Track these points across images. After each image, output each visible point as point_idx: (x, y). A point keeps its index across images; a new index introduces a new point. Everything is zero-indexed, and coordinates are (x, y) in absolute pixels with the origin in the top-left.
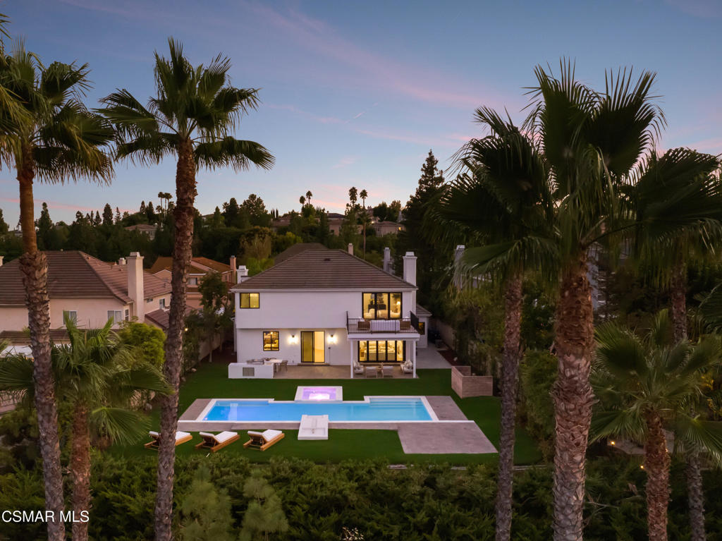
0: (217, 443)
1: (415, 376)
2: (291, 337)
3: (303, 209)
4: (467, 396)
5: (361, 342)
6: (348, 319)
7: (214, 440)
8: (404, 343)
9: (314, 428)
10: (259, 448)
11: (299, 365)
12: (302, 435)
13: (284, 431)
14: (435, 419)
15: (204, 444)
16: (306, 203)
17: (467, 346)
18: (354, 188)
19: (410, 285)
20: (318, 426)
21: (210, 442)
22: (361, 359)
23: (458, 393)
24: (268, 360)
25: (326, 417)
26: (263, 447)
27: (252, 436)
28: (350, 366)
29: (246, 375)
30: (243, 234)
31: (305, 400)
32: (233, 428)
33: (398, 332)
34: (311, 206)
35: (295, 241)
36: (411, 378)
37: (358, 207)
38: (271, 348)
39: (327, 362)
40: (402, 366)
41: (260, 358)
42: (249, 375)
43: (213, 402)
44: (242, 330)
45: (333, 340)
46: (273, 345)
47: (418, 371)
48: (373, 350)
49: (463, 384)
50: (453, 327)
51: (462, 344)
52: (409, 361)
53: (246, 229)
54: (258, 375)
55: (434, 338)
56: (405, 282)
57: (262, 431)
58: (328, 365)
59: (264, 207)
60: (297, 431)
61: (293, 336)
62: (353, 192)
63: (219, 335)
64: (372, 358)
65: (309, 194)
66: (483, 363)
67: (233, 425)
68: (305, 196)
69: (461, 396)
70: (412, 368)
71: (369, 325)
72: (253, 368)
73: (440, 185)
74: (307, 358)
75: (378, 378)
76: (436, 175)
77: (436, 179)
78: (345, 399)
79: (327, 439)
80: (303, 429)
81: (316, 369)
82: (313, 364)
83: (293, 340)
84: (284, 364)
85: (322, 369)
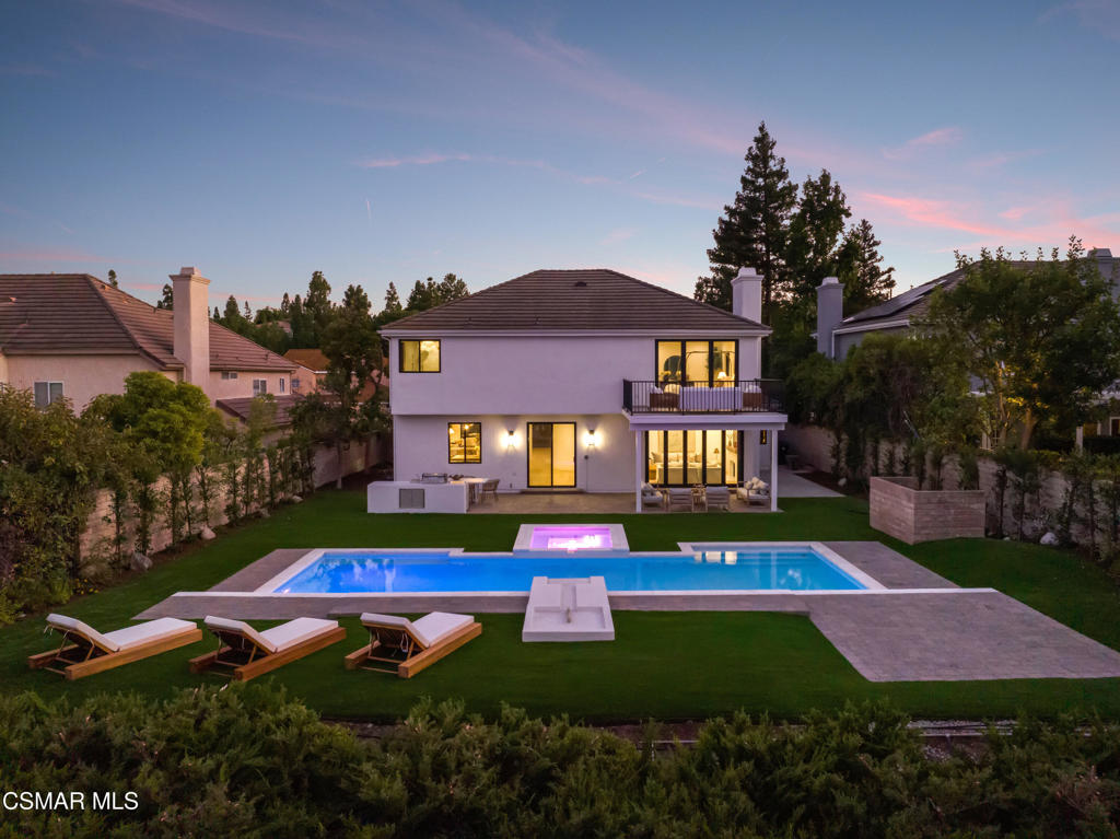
1: (774, 508)
2: (506, 433)
5: (651, 433)
9: (568, 609)
10: (395, 667)
11: (523, 493)
12: (536, 626)
13: (478, 617)
14: (874, 586)
15: (219, 656)
20: (580, 604)
23: (897, 535)
24: (455, 478)
25: (599, 581)
26: (408, 663)
27: (373, 629)
28: (634, 494)
29: (408, 506)
32: (335, 611)
33: (741, 412)
36: (767, 511)
39: (580, 486)
40: (741, 491)
41: (440, 473)
42: (412, 506)
43: (316, 555)
44: (408, 418)
45: (595, 440)
47: (782, 502)
48: (675, 462)
49: (915, 510)
54: (432, 506)
56: (744, 320)
57: (413, 617)
58: (581, 492)
61: (511, 433)
64: (676, 479)
67: (343, 602)
69: (910, 541)
70: (768, 493)
72: (423, 490)
73: (780, 185)
74: (540, 479)
75: (694, 511)
76: (773, 165)
77: (773, 174)
78: (633, 548)
79: (613, 638)
80: (538, 610)
81: (557, 498)
82: (551, 490)
83: (511, 441)
84: (492, 486)
85: (568, 499)
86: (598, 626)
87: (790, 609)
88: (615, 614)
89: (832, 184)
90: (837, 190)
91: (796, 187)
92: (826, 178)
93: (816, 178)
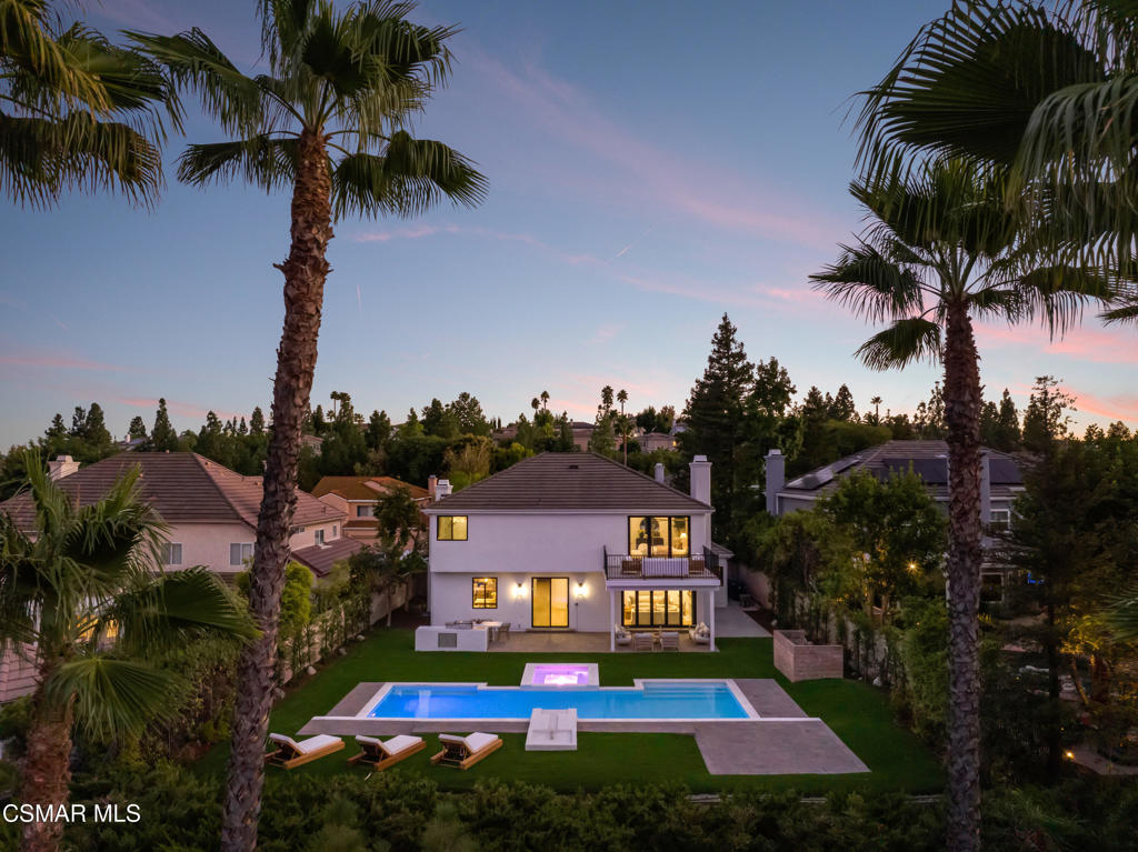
0: (386, 756)
1: (713, 648)
2: (516, 586)
3: (536, 416)
4: (801, 679)
5: (626, 592)
6: (606, 556)
7: (381, 750)
8: (694, 596)
9: (552, 731)
11: (528, 632)
12: (534, 741)
13: (501, 735)
14: (753, 716)
15: (363, 758)
16: (541, 407)
17: (793, 602)
18: (608, 388)
19: (702, 505)
20: (560, 728)
21: (374, 753)
22: (627, 622)
23: (786, 675)
24: (479, 622)
25: (573, 712)
26: (465, 762)
27: (444, 743)
28: (609, 633)
29: (444, 646)
30: (449, 445)
31: (537, 684)
32: (416, 731)
33: (686, 577)
34: (548, 411)
35: (524, 455)
36: (706, 651)
37: (614, 413)
38: (485, 604)
39: (572, 626)
40: (692, 632)
41: (468, 619)
42: (447, 646)
43: (387, 687)
44: (436, 573)
45: (582, 591)
46: (488, 601)
47: (719, 642)
48: (644, 608)
49: (795, 658)
50: (768, 573)
51: (784, 599)
52: (702, 624)
53: (454, 439)
54: (462, 646)
55: (738, 592)
56: (694, 501)
57: (465, 735)
58: (573, 632)
59: (480, 411)
60: (525, 735)
61: (520, 585)
62: (607, 393)
63: (404, 586)
64: (644, 621)
65: (545, 395)
66: (823, 626)
67: (414, 724)
68: (539, 399)
69: (793, 679)
70: (709, 635)
71: (640, 566)
72: (456, 635)
73: (740, 364)
74: (541, 621)
75: (655, 650)
76: (734, 349)
77: (734, 355)
78: (602, 684)
79: (576, 748)
80: (535, 731)
81: (555, 637)
82: (549, 630)
83: (519, 592)
84: (505, 630)
85: (563, 638)
86: (568, 741)
87: (684, 731)
88: (579, 734)
89: (779, 369)
90: (784, 373)
91: (752, 367)
92: (774, 363)
93: (767, 362)
